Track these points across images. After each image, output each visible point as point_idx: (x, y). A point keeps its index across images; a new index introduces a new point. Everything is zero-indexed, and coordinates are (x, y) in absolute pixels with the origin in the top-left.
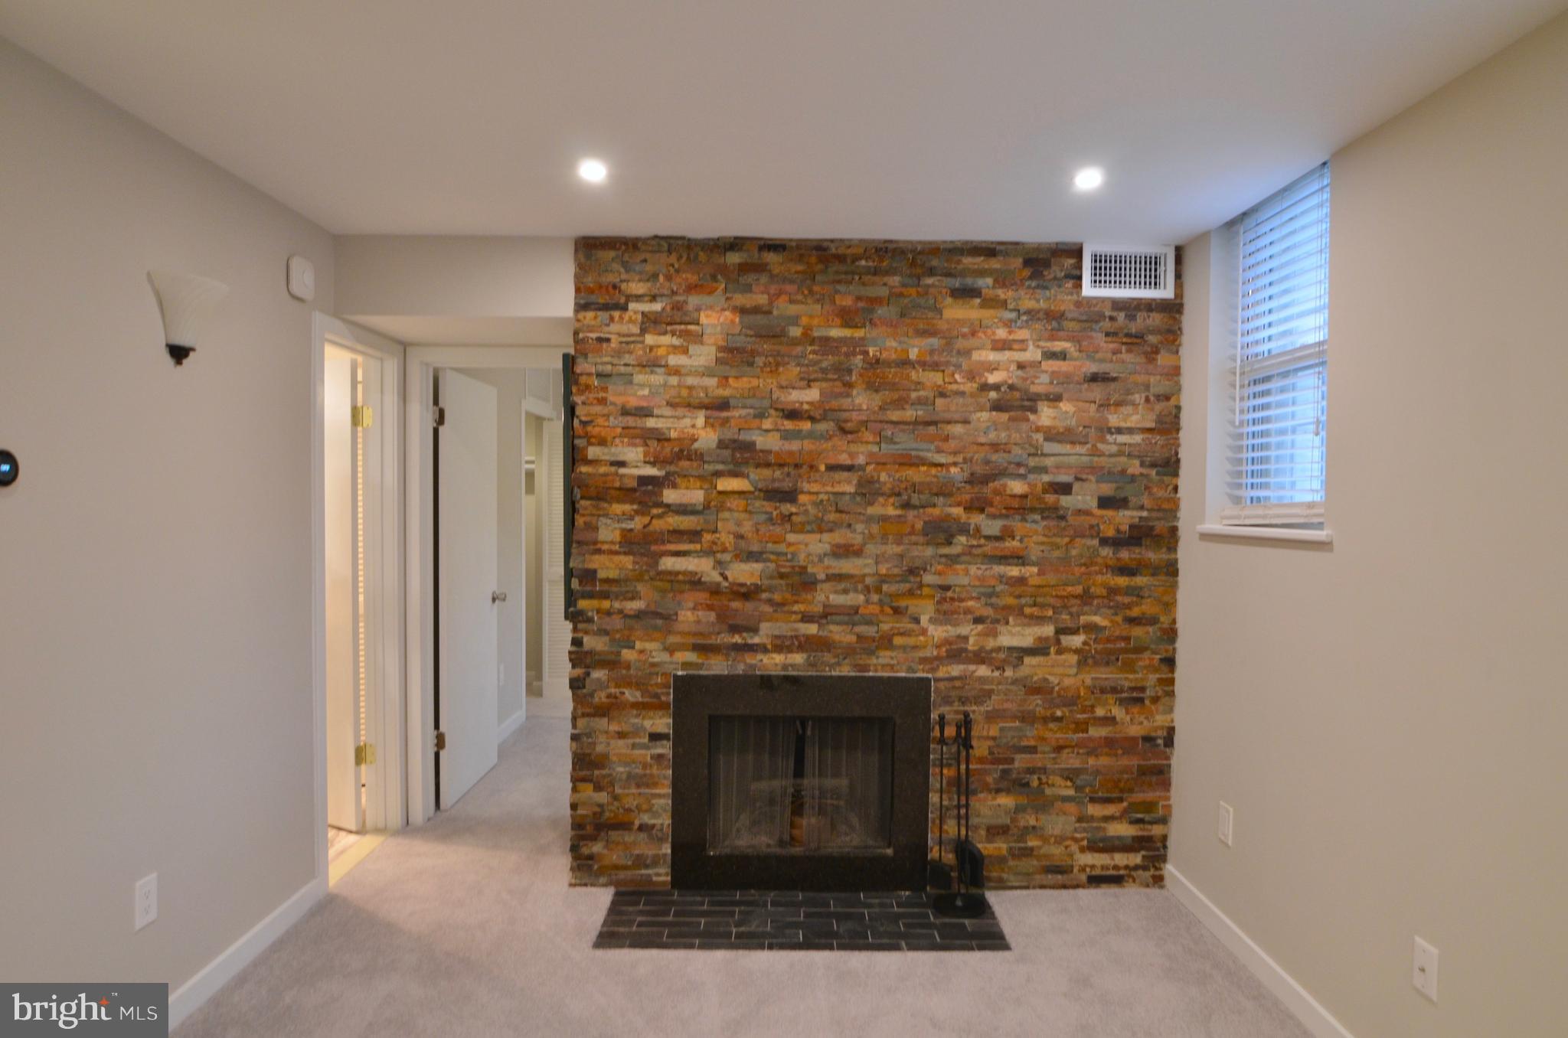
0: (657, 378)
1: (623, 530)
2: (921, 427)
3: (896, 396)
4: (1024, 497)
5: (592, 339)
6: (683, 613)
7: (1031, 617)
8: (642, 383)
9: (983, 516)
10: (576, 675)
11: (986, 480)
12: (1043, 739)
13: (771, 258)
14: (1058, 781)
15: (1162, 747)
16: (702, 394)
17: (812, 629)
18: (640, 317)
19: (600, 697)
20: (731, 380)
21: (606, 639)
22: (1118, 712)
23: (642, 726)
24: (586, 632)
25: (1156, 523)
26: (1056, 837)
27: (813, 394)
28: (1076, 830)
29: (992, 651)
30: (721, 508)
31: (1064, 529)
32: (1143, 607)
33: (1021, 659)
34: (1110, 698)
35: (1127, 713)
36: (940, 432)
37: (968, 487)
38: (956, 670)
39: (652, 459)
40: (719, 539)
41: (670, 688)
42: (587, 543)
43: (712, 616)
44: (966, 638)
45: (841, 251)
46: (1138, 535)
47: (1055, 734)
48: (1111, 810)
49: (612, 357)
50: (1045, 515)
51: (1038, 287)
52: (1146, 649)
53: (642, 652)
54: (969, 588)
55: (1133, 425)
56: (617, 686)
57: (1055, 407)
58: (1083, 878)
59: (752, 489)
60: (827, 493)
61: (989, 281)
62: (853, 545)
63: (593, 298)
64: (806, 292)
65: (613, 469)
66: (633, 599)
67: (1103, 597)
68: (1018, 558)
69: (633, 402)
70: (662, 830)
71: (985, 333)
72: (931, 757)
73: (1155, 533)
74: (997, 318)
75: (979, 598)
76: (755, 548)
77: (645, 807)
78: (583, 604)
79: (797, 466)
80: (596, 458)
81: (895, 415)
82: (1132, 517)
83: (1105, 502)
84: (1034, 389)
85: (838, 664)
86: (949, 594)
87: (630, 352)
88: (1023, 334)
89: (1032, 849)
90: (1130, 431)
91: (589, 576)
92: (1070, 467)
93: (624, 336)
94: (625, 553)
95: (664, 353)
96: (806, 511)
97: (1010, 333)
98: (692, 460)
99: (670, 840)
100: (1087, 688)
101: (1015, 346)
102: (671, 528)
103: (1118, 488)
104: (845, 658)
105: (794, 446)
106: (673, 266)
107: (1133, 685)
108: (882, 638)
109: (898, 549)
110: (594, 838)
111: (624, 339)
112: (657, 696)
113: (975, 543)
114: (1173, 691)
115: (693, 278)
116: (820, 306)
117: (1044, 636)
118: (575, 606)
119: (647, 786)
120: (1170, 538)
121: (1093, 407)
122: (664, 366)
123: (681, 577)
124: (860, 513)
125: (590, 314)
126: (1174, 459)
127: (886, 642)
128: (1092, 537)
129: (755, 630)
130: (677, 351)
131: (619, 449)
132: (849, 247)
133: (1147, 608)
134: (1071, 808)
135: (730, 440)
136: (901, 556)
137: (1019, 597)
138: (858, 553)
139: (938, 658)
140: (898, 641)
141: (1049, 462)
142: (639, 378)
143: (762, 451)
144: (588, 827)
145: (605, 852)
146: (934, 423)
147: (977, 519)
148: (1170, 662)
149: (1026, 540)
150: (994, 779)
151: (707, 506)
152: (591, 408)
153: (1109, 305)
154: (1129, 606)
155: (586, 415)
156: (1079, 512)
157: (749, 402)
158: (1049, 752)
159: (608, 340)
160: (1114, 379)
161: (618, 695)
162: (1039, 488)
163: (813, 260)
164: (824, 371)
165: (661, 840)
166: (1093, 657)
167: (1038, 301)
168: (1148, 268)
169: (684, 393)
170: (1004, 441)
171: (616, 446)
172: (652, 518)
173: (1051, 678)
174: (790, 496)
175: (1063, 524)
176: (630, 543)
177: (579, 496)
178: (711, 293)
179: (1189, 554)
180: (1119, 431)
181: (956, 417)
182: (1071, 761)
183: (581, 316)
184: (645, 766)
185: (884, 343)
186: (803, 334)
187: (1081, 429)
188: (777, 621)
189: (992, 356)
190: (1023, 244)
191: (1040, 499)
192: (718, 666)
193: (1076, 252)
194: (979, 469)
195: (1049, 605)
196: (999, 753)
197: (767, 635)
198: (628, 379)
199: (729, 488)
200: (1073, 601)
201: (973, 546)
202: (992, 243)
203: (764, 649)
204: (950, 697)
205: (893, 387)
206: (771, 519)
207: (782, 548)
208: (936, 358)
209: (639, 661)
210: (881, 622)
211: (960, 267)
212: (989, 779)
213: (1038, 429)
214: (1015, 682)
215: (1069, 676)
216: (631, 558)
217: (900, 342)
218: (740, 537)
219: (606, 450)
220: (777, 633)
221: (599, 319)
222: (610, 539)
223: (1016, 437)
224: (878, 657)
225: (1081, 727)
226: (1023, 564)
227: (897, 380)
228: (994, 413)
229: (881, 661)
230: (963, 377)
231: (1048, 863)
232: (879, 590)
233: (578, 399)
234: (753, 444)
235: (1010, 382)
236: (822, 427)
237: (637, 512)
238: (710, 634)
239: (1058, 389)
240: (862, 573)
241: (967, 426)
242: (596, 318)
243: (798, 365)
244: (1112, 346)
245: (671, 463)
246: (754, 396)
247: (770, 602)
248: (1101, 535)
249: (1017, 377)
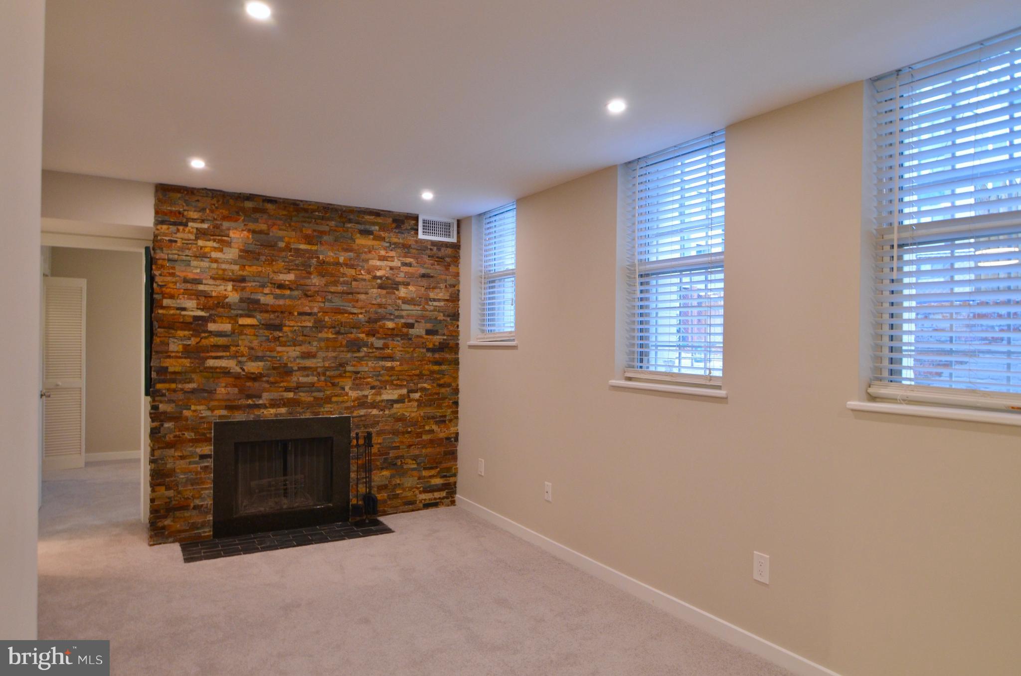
0: (205, 264)
1: (184, 345)
2: (345, 295)
3: (333, 279)
4: (393, 329)
5: (166, 240)
6: (219, 389)
7: (397, 385)
8: (196, 266)
9: (374, 338)
10: (154, 426)
11: (376, 321)
12: (402, 442)
13: (269, 206)
14: (410, 461)
15: (453, 442)
16: (230, 274)
17: (291, 395)
18: (195, 231)
19: (170, 437)
20: (246, 267)
21: (173, 405)
22: (435, 427)
23: (195, 452)
24: (161, 402)
25: (450, 341)
26: (409, 487)
27: (291, 277)
28: (418, 484)
29: (379, 402)
30: (241, 333)
31: (411, 344)
32: (445, 379)
33: (392, 405)
34: (432, 421)
35: (439, 428)
36: (354, 298)
37: (367, 324)
38: (362, 412)
39: (202, 307)
40: (239, 349)
41: (211, 430)
42: (161, 352)
43: (236, 390)
44: (367, 396)
45: (306, 207)
46: (443, 347)
47: (407, 439)
48: (433, 472)
49: (179, 251)
50: (402, 338)
51: (398, 232)
52: (446, 398)
53: (195, 411)
54: (368, 372)
55: (440, 298)
56: (180, 430)
57: (407, 288)
58: (421, 505)
59: (258, 324)
60: (298, 326)
61: (377, 228)
62: (311, 352)
63: (166, 218)
64: (288, 225)
65: (178, 312)
66: (189, 383)
67: (428, 375)
68: (391, 358)
69: (190, 276)
70: (207, 507)
71: (375, 252)
72: (351, 455)
73: (450, 346)
74: (380, 245)
75: (373, 377)
76: (260, 354)
77: (197, 496)
78: (159, 386)
79: (282, 312)
80: (168, 305)
81: (333, 289)
82: (440, 339)
83: (428, 332)
84: (397, 279)
85: (304, 412)
86: (359, 375)
87: (189, 249)
88: (392, 254)
89: (398, 494)
90: (439, 300)
91: (163, 370)
92: (413, 316)
93: (186, 240)
94: (185, 358)
95: (209, 250)
96: (288, 335)
97: (387, 253)
98: (224, 308)
99: (212, 512)
100: (422, 417)
101: (389, 259)
102: (212, 344)
103: (434, 326)
104: (307, 409)
105: (281, 302)
106: (214, 205)
107: (441, 415)
108: (326, 398)
109: (334, 354)
110: (165, 517)
111: (186, 242)
112: (204, 434)
113: (371, 351)
114: (458, 417)
115: (225, 212)
116: (295, 233)
117: (402, 394)
118: (154, 387)
119: (198, 484)
120: (455, 348)
121: (423, 289)
122: (209, 258)
123: (218, 370)
124: (315, 337)
125: (165, 227)
126: (457, 314)
127: (328, 400)
128: (423, 348)
129: (260, 397)
130: (216, 250)
131: (182, 301)
132: (310, 205)
133: (446, 379)
134: (415, 473)
135: (246, 298)
136: (336, 358)
137: (391, 376)
138: (314, 356)
139: (353, 407)
140: (334, 399)
141: (404, 313)
142: (194, 263)
143: (263, 304)
144: (162, 511)
145: (172, 523)
146: (352, 293)
147: (372, 340)
148: (456, 403)
149: (394, 349)
150: (380, 463)
151: (233, 332)
152: (164, 278)
153: (430, 243)
154: (439, 379)
155: (162, 282)
156: (418, 336)
157: (257, 279)
158: (404, 449)
159: (176, 242)
160: (432, 277)
161: (181, 435)
162: (400, 325)
163: (291, 209)
164: (297, 265)
165: (207, 513)
166: (424, 403)
167: (399, 239)
168: (446, 228)
169: (220, 272)
170: (384, 303)
171: (180, 299)
172: (201, 338)
173: (406, 413)
174: (279, 328)
175: (410, 342)
176: (188, 352)
177: (157, 327)
178: (236, 221)
179: (464, 355)
180: (434, 300)
181: (362, 291)
182: (415, 452)
183: (159, 227)
184: (197, 473)
185: (328, 254)
186: (285, 246)
187: (418, 298)
188: (272, 391)
189: (378, 263)
190: (392, 212)
191: (401, 331)
192: (239, 416)
193: (416, 218)
194: (373, 316)
195: (405, 379)
196: (383, 451)
197: (266, 399)
198: (188, 264)
199: (246, 323)
200: (415, 377)
201: (369, 352)
202: (379, 210)
203: (264, 406)
204: (360, 425)
205: (332, 275)
206: (268, 340)
207: (274, 354)
208: (352, 262)
209: (194, 416)
210: (326, 390)
211: (364, 220)
212: (378, 463)
213: (399, 298)
214: (390, 416)
215: (414, 412)
216: (189, 360)
217: (335, 254)
218: (252, 348)
219: (174, 301)
220: (272, 398)
221: (170, 230)
222: (176, 350)
223: (389, 301)
224: (324, 408)
225: (419, 435)
226: (393, 361)
227: (333, 272)
228: (379, 290)
229: (326, 409)
230: (365, 272)
231: (406, 501)
232: (324, 374)
233: (157, 273)
234: (259, 300)
235: (387, 275)
236: (296, 293)
237: (192, 335)
238: (235, 400)
239: (408, 280)
240: (316, 366)
241: (367, 296)
242: (168, 229)
243: (283, 261)
244: (431, 261)
245: (213, 309)
246: (259, 276)
247: (268, 382)
248: (427, 347)
249: (390, 273)
